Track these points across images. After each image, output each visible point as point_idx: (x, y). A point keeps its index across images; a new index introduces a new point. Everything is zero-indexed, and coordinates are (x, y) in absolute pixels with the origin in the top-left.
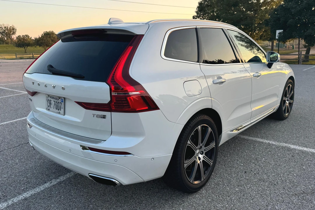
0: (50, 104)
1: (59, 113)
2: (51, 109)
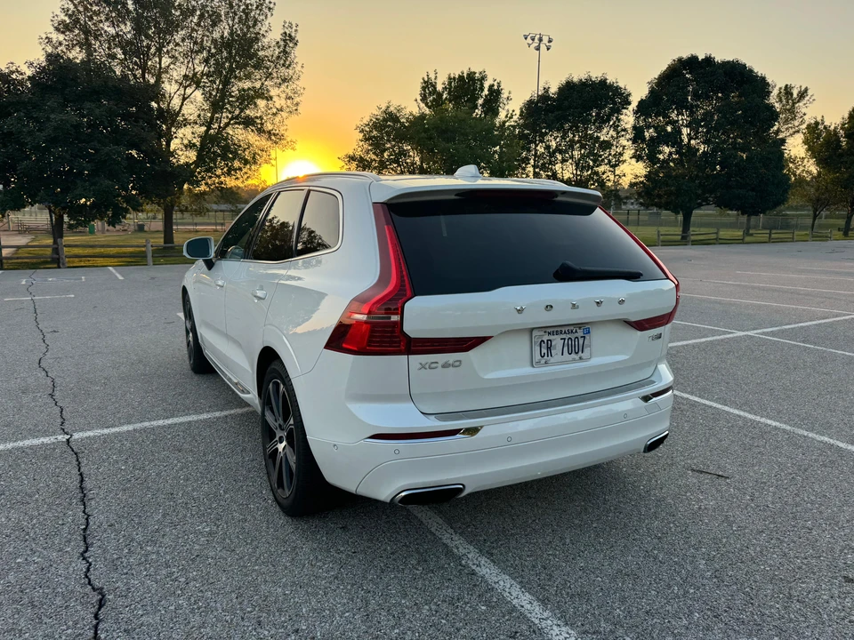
0: (549, 348)
1: (581, 358)
2: (552, 360)
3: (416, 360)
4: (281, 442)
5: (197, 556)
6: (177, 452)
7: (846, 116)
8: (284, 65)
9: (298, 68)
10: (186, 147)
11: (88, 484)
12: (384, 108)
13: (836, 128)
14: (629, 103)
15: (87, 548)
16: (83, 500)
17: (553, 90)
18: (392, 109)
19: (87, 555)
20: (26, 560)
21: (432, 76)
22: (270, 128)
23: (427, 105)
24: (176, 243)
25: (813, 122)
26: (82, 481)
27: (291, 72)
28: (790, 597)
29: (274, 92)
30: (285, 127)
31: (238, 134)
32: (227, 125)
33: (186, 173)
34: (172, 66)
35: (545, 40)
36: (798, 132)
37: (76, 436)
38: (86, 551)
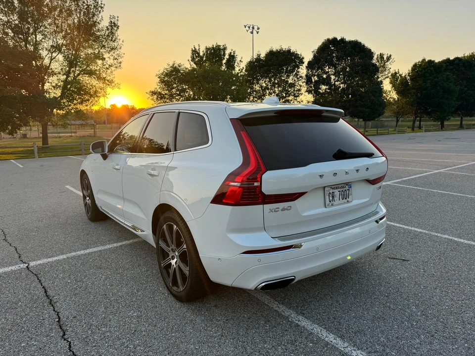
0: (333, 197)
1: (348, 201)
2: (335, 203)
3: (268, 207)
4: (173, 259)
5: (135, 331)
6: (99, 269)
7: (410, 69)
8: (111, 40)
9: (120, 42)
10: (54, 87)
11: (51, 293)
12: (171, 65)
13: (405, 75)
14: (303, 63)
15: (64, 333)
16: (51, 303)
17: (263, 55)
18: (176, 65)
19: (66, 337)
20: (28, 344)
21: (197, 48)
22: (104, 76)
23: (195, 63)
24: (49, 145)
25: (394, 72)
26: (46, 292)
27: (116, 44)
28: (464, 322)
29: (106, 56)
30: (114, 76)
31: (85, 79)
32: (79, 75)
33: (55, 103)
34: (43, 40)
35: (256, 28)
36: (387, 77)
37: (32, 264)
38: (64, 335)
